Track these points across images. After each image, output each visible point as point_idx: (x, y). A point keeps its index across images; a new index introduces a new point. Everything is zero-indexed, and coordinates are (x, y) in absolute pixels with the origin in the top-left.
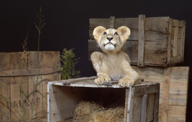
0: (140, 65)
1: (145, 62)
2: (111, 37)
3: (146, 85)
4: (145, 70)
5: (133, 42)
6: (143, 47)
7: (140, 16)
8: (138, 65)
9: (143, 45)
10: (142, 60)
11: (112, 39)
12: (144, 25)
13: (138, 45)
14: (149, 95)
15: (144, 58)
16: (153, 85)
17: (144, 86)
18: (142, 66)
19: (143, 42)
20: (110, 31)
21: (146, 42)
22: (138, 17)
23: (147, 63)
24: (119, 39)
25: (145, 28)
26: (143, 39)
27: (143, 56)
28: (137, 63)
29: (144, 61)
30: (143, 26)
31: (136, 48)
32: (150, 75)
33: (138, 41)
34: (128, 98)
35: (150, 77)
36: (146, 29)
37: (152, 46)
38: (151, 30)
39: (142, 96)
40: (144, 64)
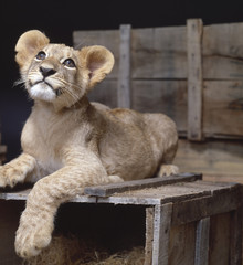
0: (194, 136)
1: (206, 130)
2: (50, 67)
3: (206, 193)
4: (205, 149)
5: (176, 85)
6: (198, 95)
7: (190, 22)
8: (189, 136)
9: (198, 88)
10: (197, 124)
11: (52, 72)
12: (201, 43)
13: (186, 89)
14: (214, 219)
15: (202, 121)
16: (224, 192)
17: (200, 195)
18: (199, 138)
19: (199, 82)
20: (55, 51)
21: (206, 83)
22: (185, 24)
23: (210, 131)
24: (76, 76)
25: (202, 49)
26: (198, 75)
27: (199, 115)
28: (186, 132)
29: (202, 127)
30: (197, 45)
31: (182, 98)
32: (217, 161)
33: (185, 80)
34: (151, 234)
35: (217, 165)
36: (206, 51)
37: (220, 92)
38: (217, 55)
39: (196, 223)
40: (203, 134)
